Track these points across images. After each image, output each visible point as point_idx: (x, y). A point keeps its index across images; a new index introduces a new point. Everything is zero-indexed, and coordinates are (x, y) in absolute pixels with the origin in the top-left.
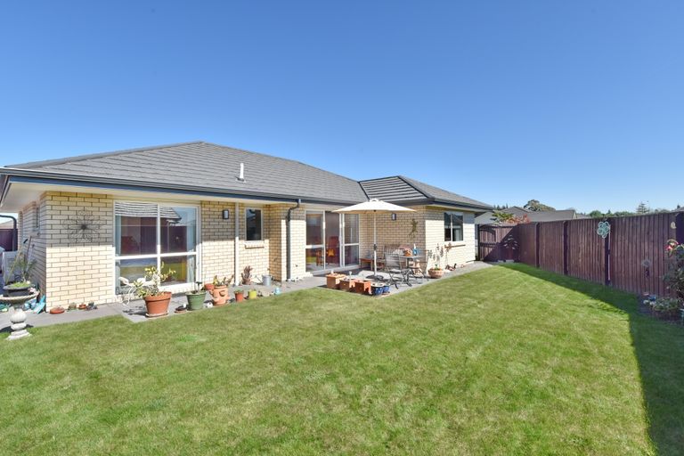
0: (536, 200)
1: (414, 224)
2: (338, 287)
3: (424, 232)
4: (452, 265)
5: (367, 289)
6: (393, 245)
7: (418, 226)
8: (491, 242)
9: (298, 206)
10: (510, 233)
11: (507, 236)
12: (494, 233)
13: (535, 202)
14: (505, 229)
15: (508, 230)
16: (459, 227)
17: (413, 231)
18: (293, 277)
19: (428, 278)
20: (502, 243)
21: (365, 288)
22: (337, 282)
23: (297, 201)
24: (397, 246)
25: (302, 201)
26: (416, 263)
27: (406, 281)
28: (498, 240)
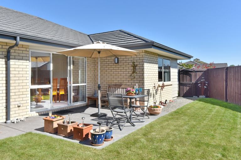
0: (198, 59)
1: (134, 66)
2: (56, 131)
3: (143, 74)
4: (163, 101)
5: (87, 135)
6: (116, 85)
7: (137, 68)
8: (188, 82)
9: (16, 45)
10: (202, 76)
11: (200, 78)
12: (190, 76)
13: (198, 60)
14: (198, 73)
15: (200, 74)
16: (167, 70)
17: (133, 72)
18: (13, 118)
19: (148, 115)
20: (196, 83)
21: (84, 134)
22: (55, 125)
23: (15, 38)
24: (119, 86)
25: (22, 39)
26: (136, 101)
27: (129, 120)
28: (194, 81)
